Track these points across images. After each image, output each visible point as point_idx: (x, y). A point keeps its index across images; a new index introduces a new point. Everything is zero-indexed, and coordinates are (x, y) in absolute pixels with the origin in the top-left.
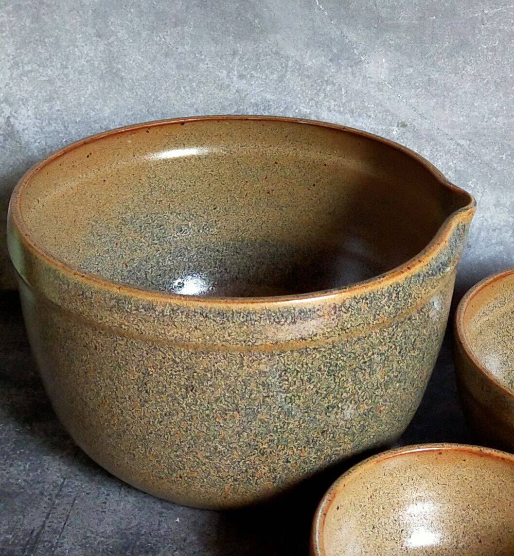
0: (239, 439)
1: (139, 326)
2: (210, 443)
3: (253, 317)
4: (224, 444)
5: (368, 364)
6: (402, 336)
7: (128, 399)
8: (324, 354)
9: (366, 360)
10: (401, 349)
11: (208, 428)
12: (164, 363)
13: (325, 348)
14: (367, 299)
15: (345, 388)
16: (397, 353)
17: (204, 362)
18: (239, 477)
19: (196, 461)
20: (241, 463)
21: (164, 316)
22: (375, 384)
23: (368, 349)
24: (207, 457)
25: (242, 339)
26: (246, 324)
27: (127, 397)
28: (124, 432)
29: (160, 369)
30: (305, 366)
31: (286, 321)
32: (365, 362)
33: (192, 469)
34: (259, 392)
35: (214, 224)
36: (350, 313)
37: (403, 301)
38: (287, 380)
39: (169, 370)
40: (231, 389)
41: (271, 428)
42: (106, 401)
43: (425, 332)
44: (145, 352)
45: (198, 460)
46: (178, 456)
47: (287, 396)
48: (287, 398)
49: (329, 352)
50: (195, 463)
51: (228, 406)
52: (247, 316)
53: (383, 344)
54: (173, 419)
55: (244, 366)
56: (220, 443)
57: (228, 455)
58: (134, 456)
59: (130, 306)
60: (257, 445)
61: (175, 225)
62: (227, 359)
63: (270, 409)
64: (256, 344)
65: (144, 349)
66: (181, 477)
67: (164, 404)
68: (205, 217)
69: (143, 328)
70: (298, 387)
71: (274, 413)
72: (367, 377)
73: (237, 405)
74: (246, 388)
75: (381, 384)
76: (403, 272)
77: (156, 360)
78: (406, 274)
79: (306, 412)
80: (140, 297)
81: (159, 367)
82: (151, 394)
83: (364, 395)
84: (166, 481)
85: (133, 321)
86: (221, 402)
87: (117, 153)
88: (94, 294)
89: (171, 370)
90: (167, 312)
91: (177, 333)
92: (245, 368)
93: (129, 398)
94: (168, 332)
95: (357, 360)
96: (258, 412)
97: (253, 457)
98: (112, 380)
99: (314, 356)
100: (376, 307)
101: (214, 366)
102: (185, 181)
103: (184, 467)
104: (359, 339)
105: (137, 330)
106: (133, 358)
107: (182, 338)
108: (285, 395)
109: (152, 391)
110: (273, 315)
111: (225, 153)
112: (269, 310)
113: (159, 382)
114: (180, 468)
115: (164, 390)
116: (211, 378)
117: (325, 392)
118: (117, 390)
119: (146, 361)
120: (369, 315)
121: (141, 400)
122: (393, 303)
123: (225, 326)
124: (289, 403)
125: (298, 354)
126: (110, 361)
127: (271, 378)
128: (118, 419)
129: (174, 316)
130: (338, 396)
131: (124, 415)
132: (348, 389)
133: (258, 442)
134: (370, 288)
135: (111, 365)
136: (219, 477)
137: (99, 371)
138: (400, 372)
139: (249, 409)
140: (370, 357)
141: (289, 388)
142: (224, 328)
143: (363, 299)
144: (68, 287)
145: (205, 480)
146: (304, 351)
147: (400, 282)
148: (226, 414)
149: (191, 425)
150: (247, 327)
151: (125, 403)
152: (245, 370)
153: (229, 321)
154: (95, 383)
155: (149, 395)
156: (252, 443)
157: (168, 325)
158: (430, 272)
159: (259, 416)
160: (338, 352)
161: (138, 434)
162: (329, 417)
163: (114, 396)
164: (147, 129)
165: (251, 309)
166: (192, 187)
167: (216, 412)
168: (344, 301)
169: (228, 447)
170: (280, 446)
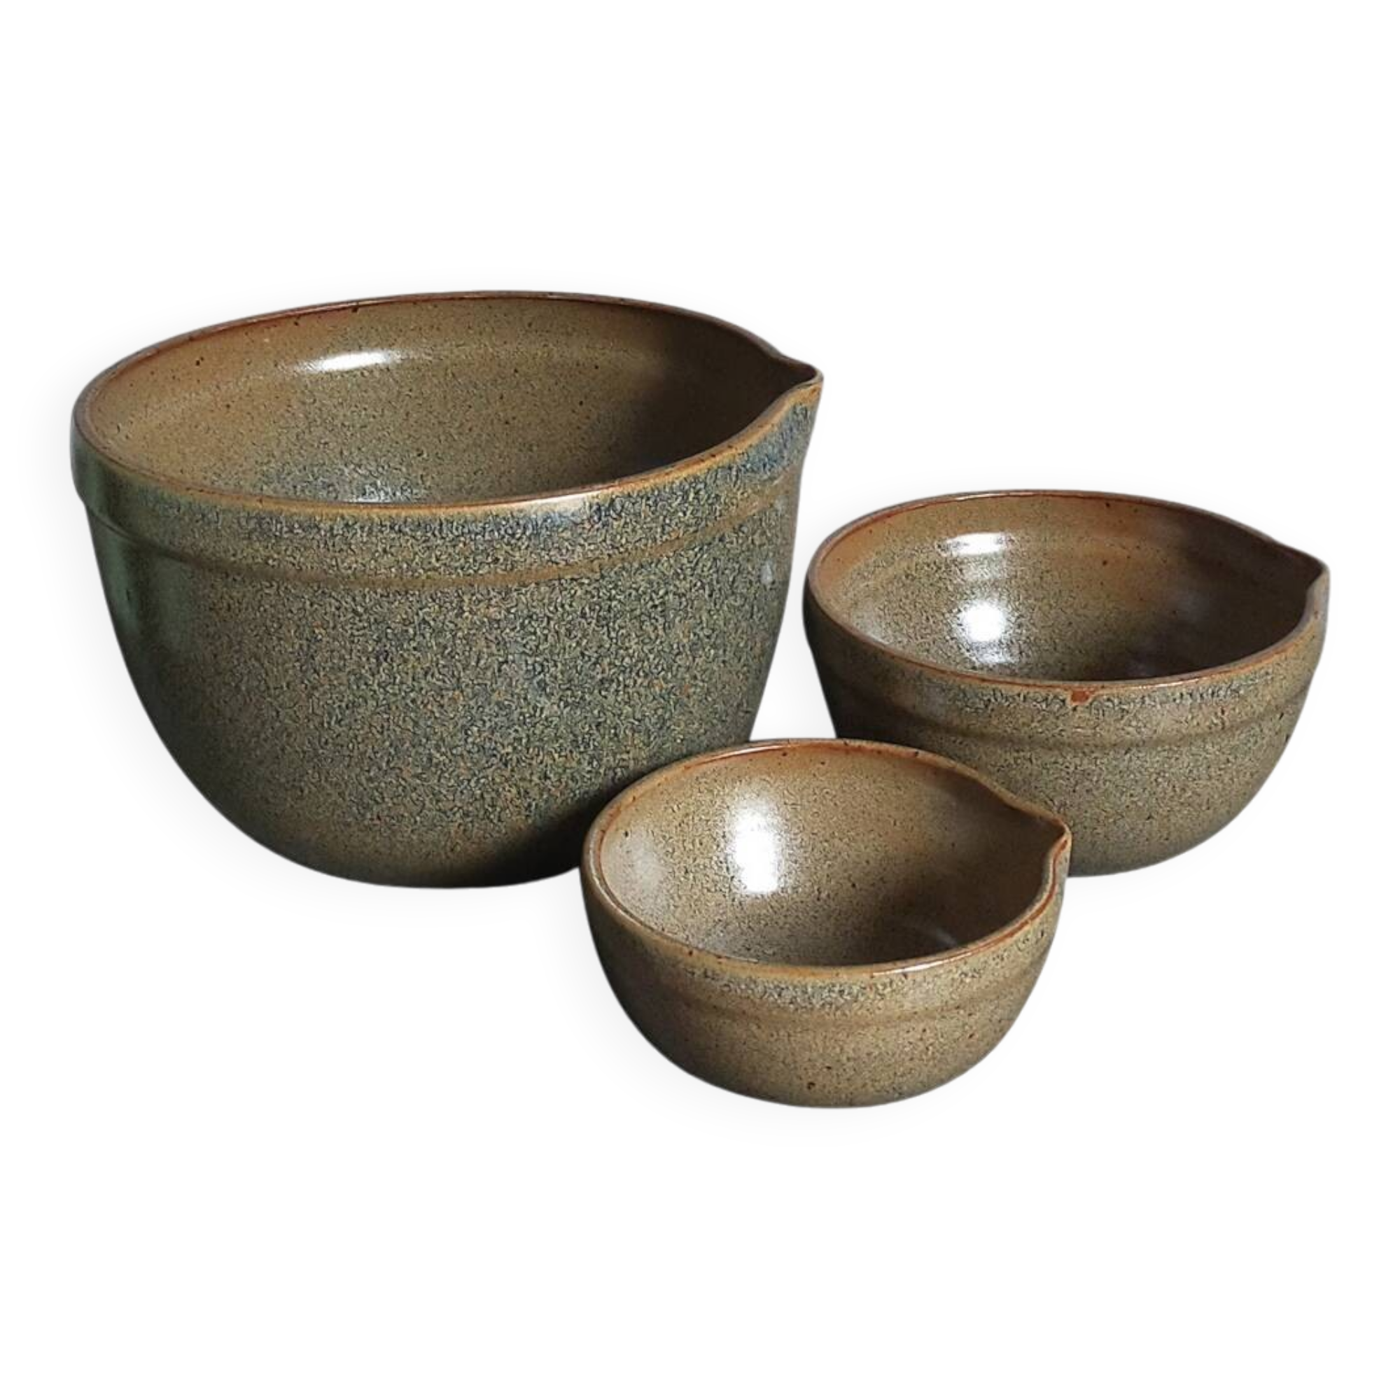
0: (466, 740)
1: (295, 558)
2: (421, 750)
3: (473, 527)
4: (443, 750)
5: (659, 609)
6: (711, 568)
7: (285, 689)
8: (589, 589)
9: (657, 602)
10: (712, 591)
11: (416, 724)
12: (339, 616)
13: (588, 578)
14: (648, 499)
15: (627, 649)
16: (706, 596)
17: (400, 609)
18: (471, 809)
19: (401, 785)
20: (473, 784)
21: (333, 536)
22: (675, 646)
23: (658, 583)
24: (418, 776)
25: (457, 564)
26: (462, 539)
27: (284, 685)
28: (283, 750)
29: (334, 628)
30: (560, 609)
31: (524, 533)
32: (655, 606)
33: (395, 800)
34: (491, 655)
35: (420, 482)
36: (623, 521)
37: (707, 506)
38: (535, 633)
39: (347, 628)
40: (447, 652)
41: (515, 715)
42: (251, 700)
43: (750, 569)
44: (308, 603)
45: (403, 783)
46: (370, 780)
47: (535, 662)
48: (536, 665)
49: (596, 585)
50: (400, 789)
51: (444, 682)
52: (463, 527)
53: (682, 577)
54: (359, 714)
55: (464, 612)
56: (437, 747)
57: (451, 769)
58: (302, 791)
59: (279, 526)
60: (495, 749)
61: (355, 483)
62: (437, 601)
63: (510, 685)
64: (480, 572)
65: (306, 597)
66: (379, 818)
67: (342, 688)
68: (404, 469)
69: (302, 560)
70: (552, 646)
71: (517, 691)
72: (661, 632)
73: (459, 679)
74: (471, 649)
75: (684, 646)
76: (703, 461)
77: (326, 614)
78: (708, 463)
79: (568, 689)
80: (294, 510)
81: (331, 625)
82: (322, 673)
83: (658, 664)
84: (356, 829)
85: (286, 550)
86: (433, 676)
87: (248, 360)
88: (221, 516)
89: (352, 628)
90: (338, 529)
91: (356, 562)
92: (466, 614)
93: (288, 686)
94: (343, 562)
95: (642, 601)
96: (493, 691)
97: (491, 770)
98: (258, 660)
99: (573, 592)
100: (665, 513)
101: (417, 614)
102: (365, 409)
103: (383, 798)
104: (642, 566)
105: (294, 565)
106: (289, 615)
107: (364, 571)
108: (533, 659)
109: (324, 668)
110: (504, 523)
111: (430, 358)
112: (497, 516)
113: (332, 651)
114: (375, 801)
115: (342, 663)
116: (415, 634)
117: (595, 655)
118: (267, 675)
119: (310, 618)
120: (654, 525)
121: (306, 688)
122: (691, 508)
123: (429, 544)
124: (540, 673)
125: (547, 588)
126: (252, 627)
127: (508, 630)
128: (273, 728)
129: (350, 535)
130: (618, 663)
131: (281, 718)
132: (631, 651)
133: (496, 743)
134: (652, 481)
135: (255, 633)
136: (440, 810)
137: (237, 647)
138: (713, 630)
139: (479, 684)
140: (662, 597)
141: (537, 647)
142: (428, 548)
143: (642, 498)
144: (179, 511)
145: (418, 819)
146: (557, 583)
147: (699, 474)
148: (442, 696)
149: (388, 719)
150: (465, 544)
151: (282, 697)
152: (467, 618)
153: (434, 535)
154: (231, 671)
155: (318, 675)
156: (487, 745)
157: (341, 550)
158: (748, 466)
159: (495, 697)
160: (611, 586)
161: (305, 748)
162: (605, 697)
163: (263, 688)
164: (295, 319)
165: (468, 516)
166: (379, 418)
167: (427, 692)
168: (613, 501)
169: (449, 754)
170: (531, 750)
